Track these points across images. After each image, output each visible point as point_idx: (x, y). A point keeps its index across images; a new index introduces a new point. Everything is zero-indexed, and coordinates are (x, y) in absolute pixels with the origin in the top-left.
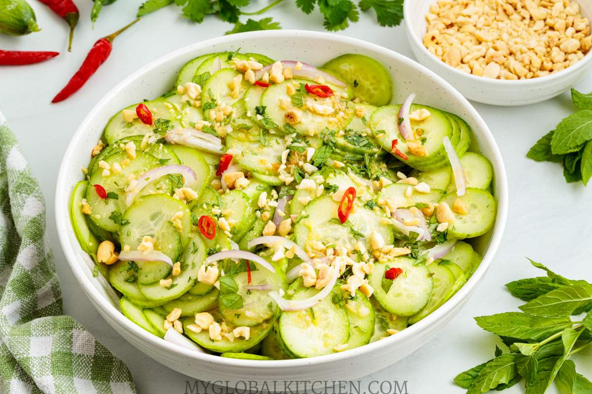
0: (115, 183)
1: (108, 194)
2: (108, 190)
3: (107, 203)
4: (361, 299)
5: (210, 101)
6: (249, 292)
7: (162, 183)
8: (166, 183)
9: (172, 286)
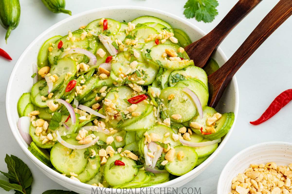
0: (68, 45)
1: (62, 48)
2: (63, 46)
3: (58, 51)
4: (97, 161)
5: (133, 36)
6: (62, 126)
7: (80, 57)
8: (81, 58)
9: (45, 101)
